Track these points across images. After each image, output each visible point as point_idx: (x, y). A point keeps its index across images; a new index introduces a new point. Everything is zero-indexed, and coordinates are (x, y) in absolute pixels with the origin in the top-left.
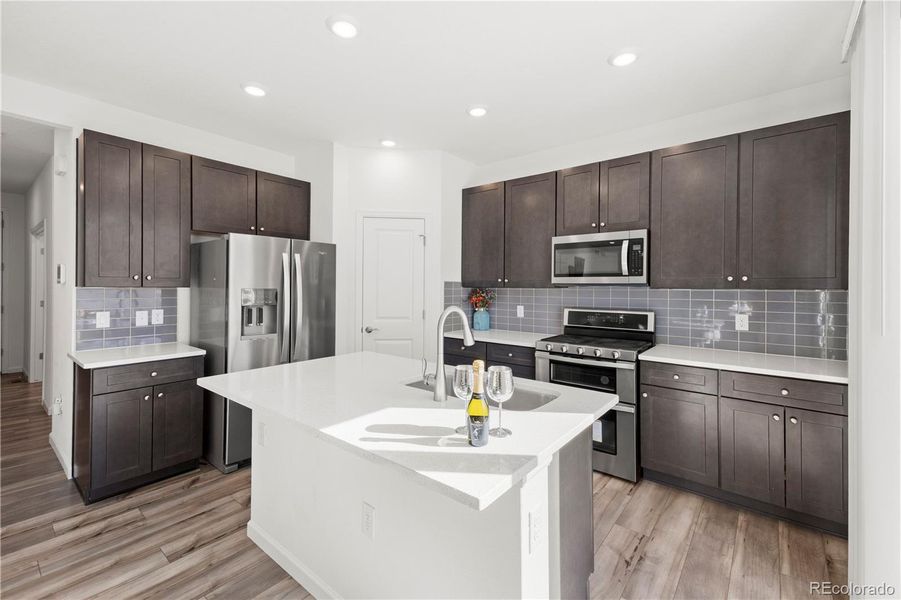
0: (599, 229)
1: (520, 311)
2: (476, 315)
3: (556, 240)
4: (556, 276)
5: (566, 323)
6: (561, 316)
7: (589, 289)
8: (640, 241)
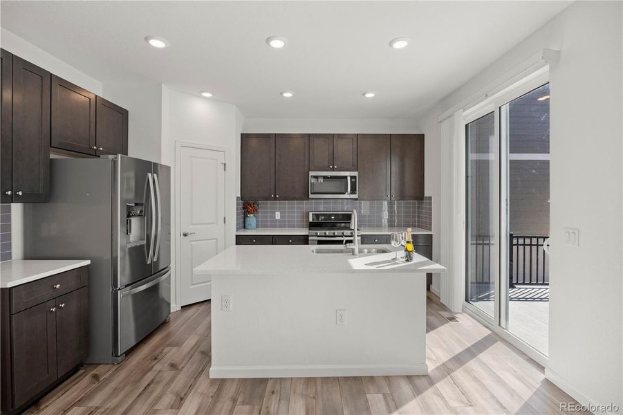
0: (333, 170)
1: (278, 215)
2: (248, 219)
3: (312, 173)
4: (312, 193)
5: (311, 220)
6: (308, 217)
7: (329, 201)
8: (355, 177)
